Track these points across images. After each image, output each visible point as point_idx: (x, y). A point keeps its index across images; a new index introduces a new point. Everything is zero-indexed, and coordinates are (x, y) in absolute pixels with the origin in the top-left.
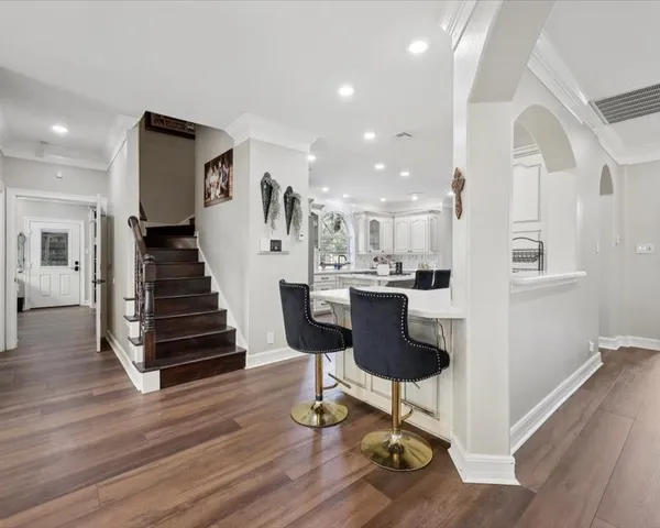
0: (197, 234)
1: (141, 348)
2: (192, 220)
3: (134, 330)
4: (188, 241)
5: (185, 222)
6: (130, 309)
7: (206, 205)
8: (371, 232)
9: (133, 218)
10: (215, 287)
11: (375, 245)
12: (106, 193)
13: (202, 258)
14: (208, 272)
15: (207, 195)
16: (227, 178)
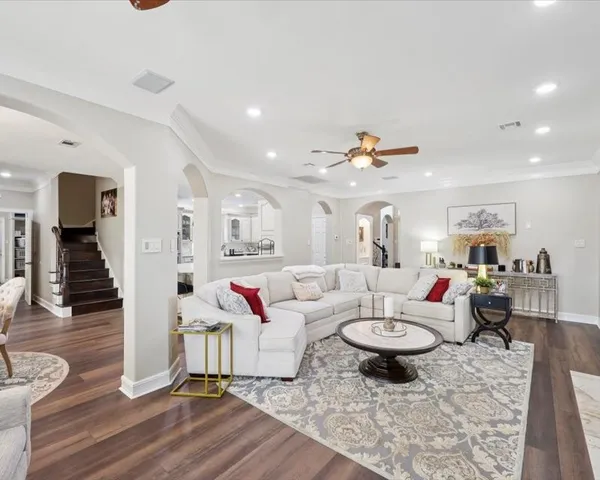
0: (97, 233)
1: (61, 297)
2: (94, 223)
3: (56, 288)
4: (91, 238)
5: (89, 225)
6: (53, 277)
7: (102, 216)
8: (233, 227)
9: (55, 228)
10: (107, 265)
11: (236, 236)
12: (33, 206)
13: (100, 248)
14: (104, 256)
15: (103, 211)
16: (113, 204)
